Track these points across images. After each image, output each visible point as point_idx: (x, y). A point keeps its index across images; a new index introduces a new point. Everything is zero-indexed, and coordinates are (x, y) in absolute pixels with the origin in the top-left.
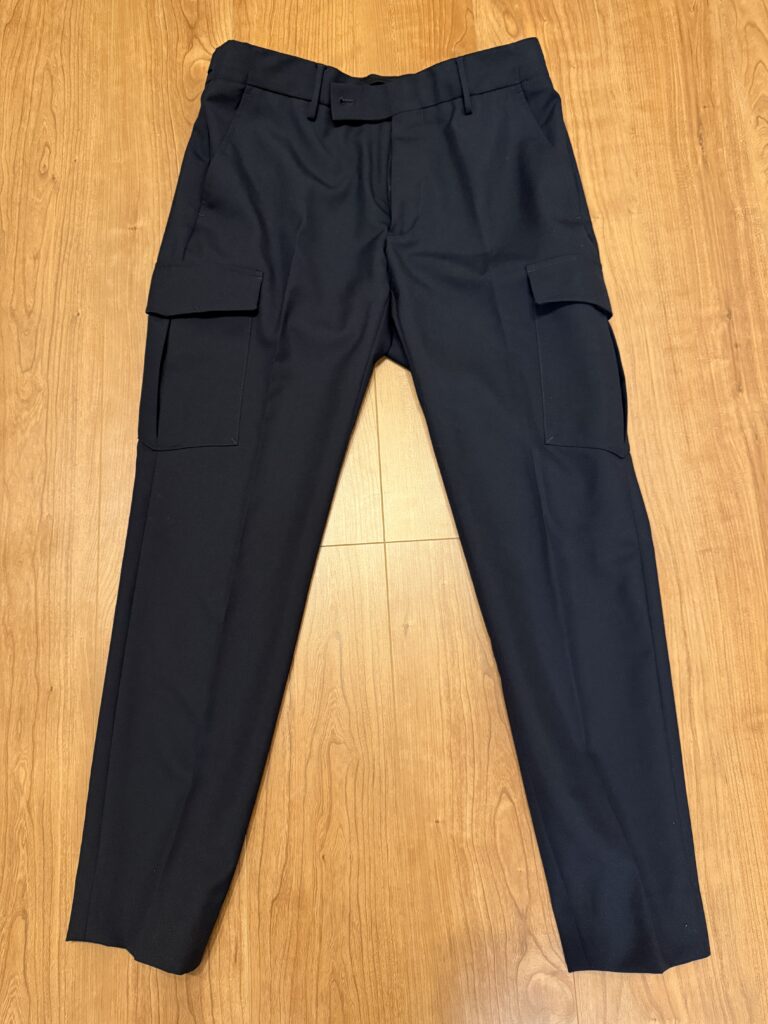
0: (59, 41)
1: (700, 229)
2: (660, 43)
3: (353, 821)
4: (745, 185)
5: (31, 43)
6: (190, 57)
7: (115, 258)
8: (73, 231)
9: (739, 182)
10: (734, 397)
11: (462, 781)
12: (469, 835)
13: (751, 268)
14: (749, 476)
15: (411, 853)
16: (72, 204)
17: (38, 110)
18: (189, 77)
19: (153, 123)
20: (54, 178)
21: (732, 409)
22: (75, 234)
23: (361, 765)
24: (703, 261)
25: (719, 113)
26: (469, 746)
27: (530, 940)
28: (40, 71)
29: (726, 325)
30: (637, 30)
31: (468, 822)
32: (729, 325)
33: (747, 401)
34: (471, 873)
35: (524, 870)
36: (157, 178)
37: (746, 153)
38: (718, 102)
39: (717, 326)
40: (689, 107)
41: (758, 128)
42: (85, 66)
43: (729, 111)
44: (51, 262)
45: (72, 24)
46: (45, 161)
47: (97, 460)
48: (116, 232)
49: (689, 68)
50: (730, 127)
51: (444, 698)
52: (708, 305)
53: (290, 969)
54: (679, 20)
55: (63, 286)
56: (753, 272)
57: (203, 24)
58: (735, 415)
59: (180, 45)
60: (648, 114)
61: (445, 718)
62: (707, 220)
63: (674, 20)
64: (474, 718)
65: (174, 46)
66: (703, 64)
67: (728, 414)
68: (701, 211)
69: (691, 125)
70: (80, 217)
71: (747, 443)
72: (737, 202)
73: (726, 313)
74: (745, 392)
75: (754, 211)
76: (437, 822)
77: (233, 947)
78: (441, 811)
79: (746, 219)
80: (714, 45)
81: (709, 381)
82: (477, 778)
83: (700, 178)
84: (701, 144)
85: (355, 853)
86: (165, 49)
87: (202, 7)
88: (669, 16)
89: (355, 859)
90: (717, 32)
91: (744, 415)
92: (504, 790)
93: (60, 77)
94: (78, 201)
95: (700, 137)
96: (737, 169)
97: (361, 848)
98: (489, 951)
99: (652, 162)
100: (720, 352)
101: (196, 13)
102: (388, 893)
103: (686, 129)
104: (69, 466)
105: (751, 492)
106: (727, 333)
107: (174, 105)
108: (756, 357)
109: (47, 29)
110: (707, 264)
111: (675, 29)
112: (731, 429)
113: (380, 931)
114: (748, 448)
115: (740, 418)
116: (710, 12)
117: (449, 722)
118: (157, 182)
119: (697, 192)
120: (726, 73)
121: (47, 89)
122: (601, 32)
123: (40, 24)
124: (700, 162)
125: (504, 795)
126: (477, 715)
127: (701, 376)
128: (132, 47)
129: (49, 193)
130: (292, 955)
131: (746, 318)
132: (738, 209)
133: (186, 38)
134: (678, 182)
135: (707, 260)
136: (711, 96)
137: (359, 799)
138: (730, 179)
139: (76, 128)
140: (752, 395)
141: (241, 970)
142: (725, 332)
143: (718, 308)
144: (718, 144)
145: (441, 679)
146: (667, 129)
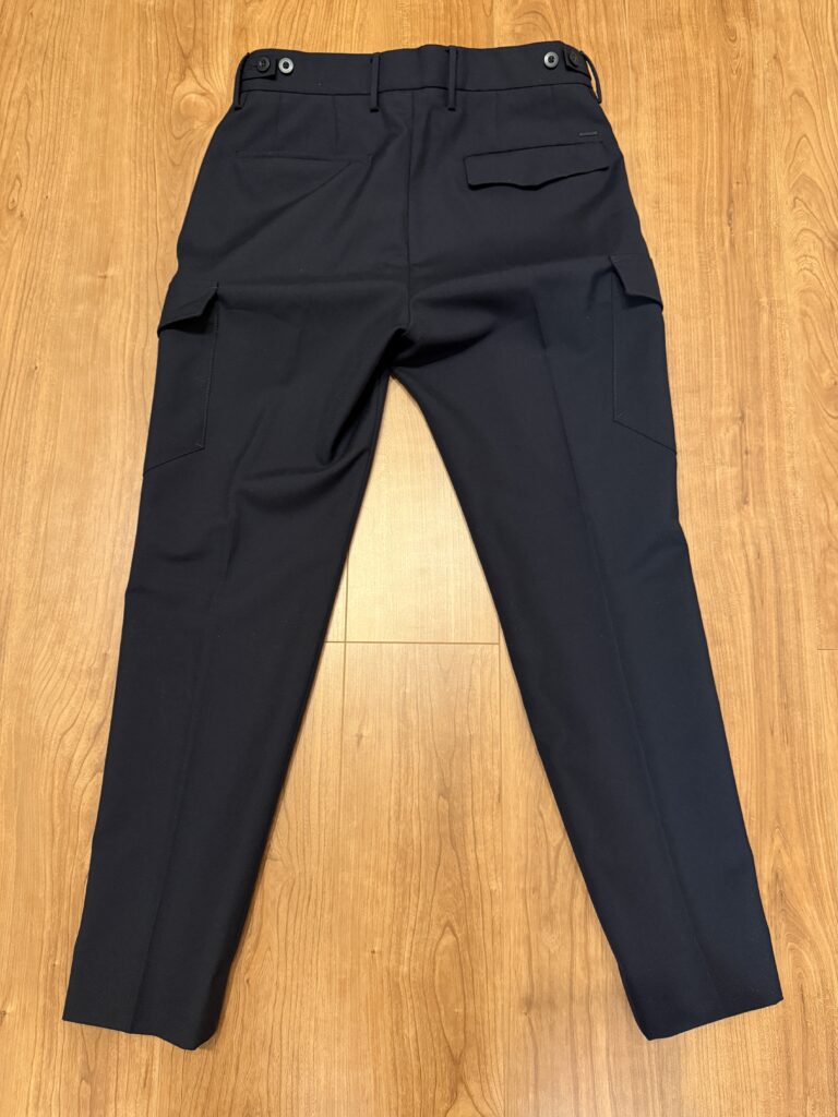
0: (40, 63)
1: (719, 319)
2: (696, 108)
3: (282, 944)
4: (774, 274)
5: (11, 63)
6: (181, 90)
7: (81, 307)
8: (38, 275)
9: (767, 269)
10: (739, 510)
11: (404, 911)
12: (406, 969)
13: (771, 367)
14: (746, 599)
15: (342, 983)
16: (40, 245)
17: (12, 138)
18: (178, 112)
19: (135, 162)
20: (22, 216)
21: (734, 523)
22: (40, 277)
23: (297, 884)
24: (719, 355)
25: (754, 191)
26: (415, 873)
27: (461, 1088)
28: (17, 94)
29: (737, 428)
30: (672, 91)
31: (407, 955)
32: (741, 428)
33: (752, 515)
34: (405, 1011)
35: (461, 1011)
36: (134, 223)
37: (778, 238)
38: (753, 179)
39: (727, 430)
40: (720, 182)
41: (795, 211)
42: (66, 93)
43: (765, 190)
44: (11, 307)
45: (57, 44)
46: (15, 195)
47: (42, 530)
48: (84, 280)
49: (726, 137)
50: (763, 208)
51: (393, 819)
52: (721, 406)
53: (202, 1100)
54: (719, 82)
55: (23, 336)
56: (773, 371)
57: (198, 53)
58: (737, 530)
59: (171, 75)
60: (675, 186)
61: (393, 840)
62: (728, 311)
63: (714, 82)
64: (423, 842)
65: (165, 77)
66: (741, 134)
67: (729, 528)
68: (722, 301)
69: (720, 203)
70: (47, 261)
71: (747, 562)
72: (763, 292)
73: (739, 415)
74: (751, 503)
75: (781, 303)
76: (373, 952)
77: (143, 1070)
78: (378, 940)
79: (771, 312)
80: (755, 114)
81: (713, 490)
82: (420, 908)
83: (725, 261)
84: (730, 225)
85: (281, 979)
86: (154, 80)
87: (199, 35)
88: (709, 79)
89: (282, 986)
90: (759, 100)
91: (747, 531)
92: (448, 924)
93: (38, 103)
94: (46, 242)
95: (730, 216)
96: (766, 255)
97: (289, 973)
98: (416, 1095)
99: (673, 241)
100: (727, 459)
101: (191, 41)
102: (313, 1023)
103: (715, 206)
104: (12, 533)
105: (747, 616)
106: (738, 438)
107: (159, 143)
108: (767, 466)
109: (29, 48)
110: (724, 359)
111: (714, 93)
112: (731, 546)
113: (301, 1065)
114: (748, 567)
115: (743, 534)
116: (754, 76)
117: (397, 845)
118: (134, 227)
119: (720, 278)
120: (765, 146)
121: (24, 115)
122: (632, 92)
123: (22, 43)
124: (727, 244)
125: (448, 929)
126: (427, 840)
127: (705, 484)
128: (119, 74)
129: (15, 232)
130: (205, 1084)
131: (760, 423)
132: (764, 300)
133: (178, 69)
134: (701, 265)
135: (724, 354)
136: (746, 170)
137: (291, 922)
138: (757, 266)
139: (51, 161)
140: (758, 508)
141: (150, 1095)
142: (735, 436)
143: (731, 409)
144: (749, 224)
145: (393, 797)
146: (694, 204)
